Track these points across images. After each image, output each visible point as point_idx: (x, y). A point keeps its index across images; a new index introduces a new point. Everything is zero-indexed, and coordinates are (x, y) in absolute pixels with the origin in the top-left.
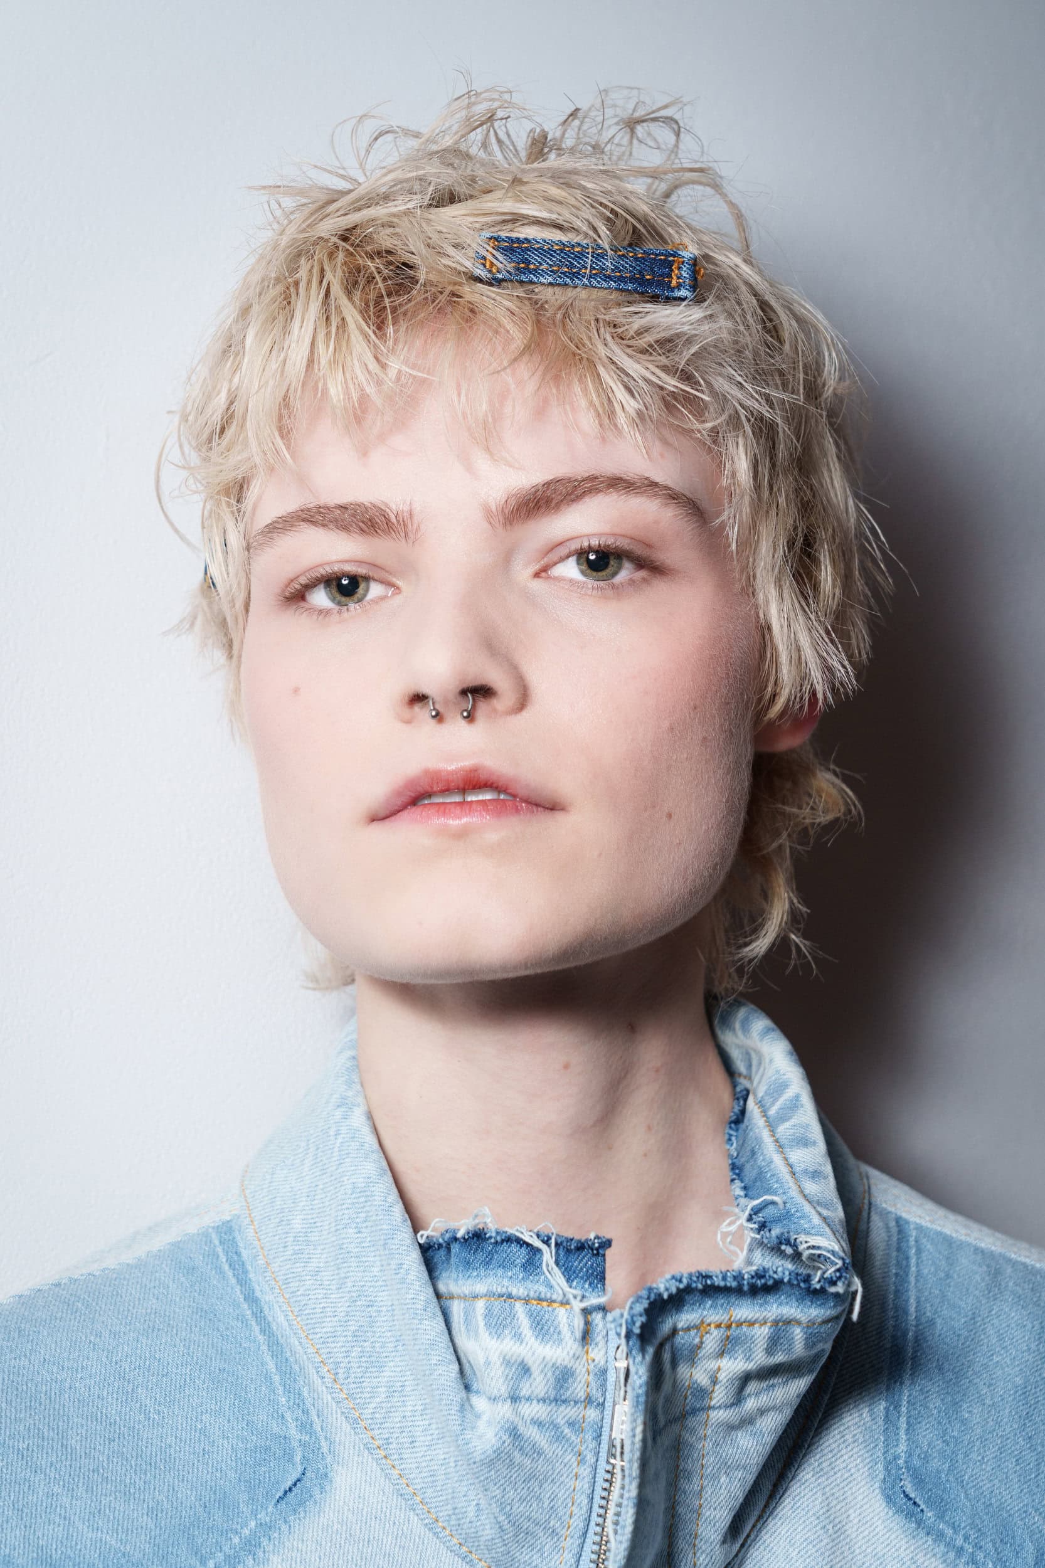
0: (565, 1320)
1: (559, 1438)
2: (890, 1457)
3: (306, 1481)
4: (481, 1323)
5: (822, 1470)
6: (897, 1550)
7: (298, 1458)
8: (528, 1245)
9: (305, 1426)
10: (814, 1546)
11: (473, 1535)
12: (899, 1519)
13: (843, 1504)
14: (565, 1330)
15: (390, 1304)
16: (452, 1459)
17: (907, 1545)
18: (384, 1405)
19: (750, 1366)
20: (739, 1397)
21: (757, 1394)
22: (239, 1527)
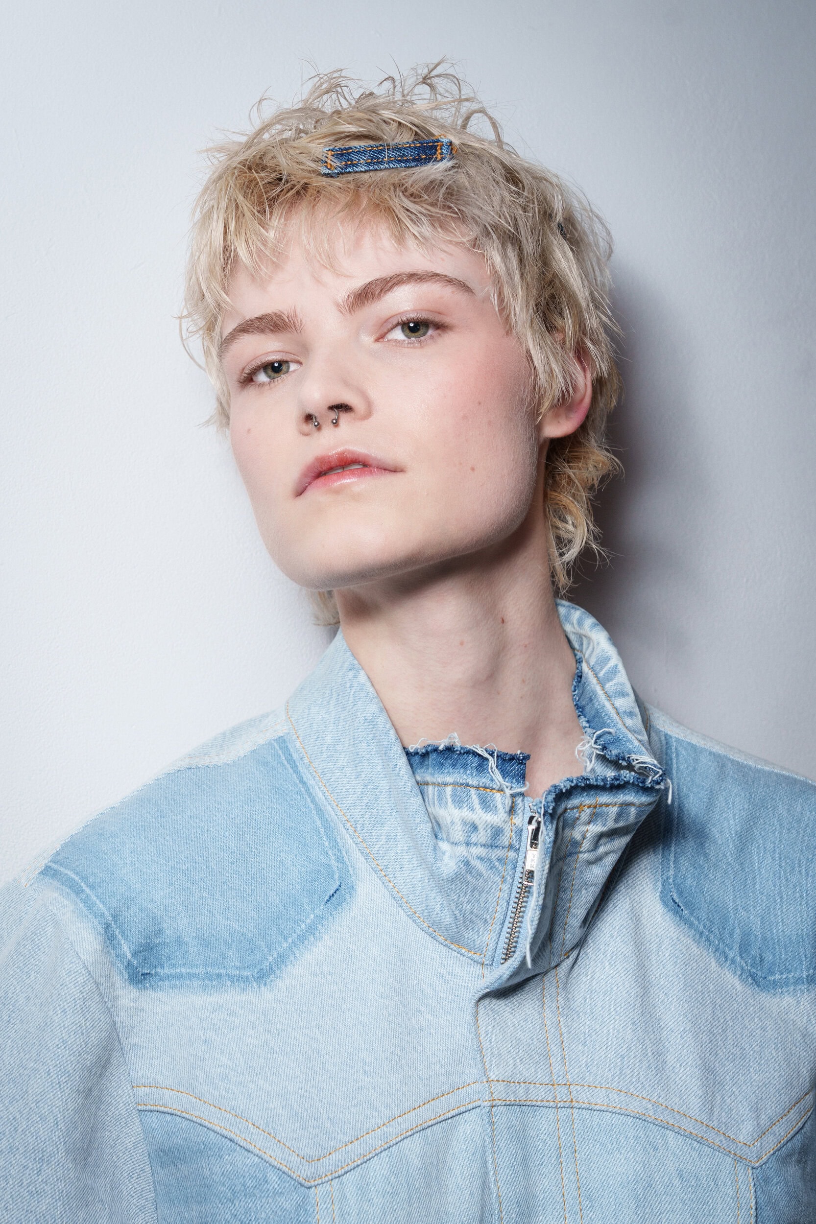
0: (500, 800)
1: (492, 867)
2: (665, 878)
3: (342, 891)
4: (450, 800)
5: (628, 885)
6: (669, 933)
7: (336, 876)
8: (480, 755)
9: (340, 859)
10: (627, 929)
11: (438, 922)
12: (670, 914)
13: (640, 905)
14: (500, 806)
15: (388, 788)
16: (426, 878)
17: (675, 930)
18: (384, 846)
19: (605, 829)
20: (596, 846)
21: (605, 844)
22: (304, 918)
